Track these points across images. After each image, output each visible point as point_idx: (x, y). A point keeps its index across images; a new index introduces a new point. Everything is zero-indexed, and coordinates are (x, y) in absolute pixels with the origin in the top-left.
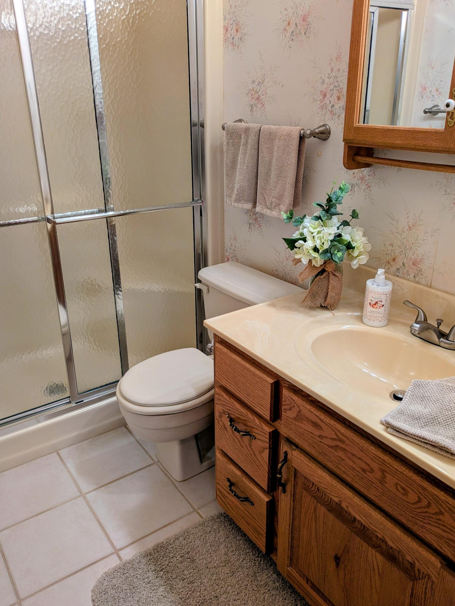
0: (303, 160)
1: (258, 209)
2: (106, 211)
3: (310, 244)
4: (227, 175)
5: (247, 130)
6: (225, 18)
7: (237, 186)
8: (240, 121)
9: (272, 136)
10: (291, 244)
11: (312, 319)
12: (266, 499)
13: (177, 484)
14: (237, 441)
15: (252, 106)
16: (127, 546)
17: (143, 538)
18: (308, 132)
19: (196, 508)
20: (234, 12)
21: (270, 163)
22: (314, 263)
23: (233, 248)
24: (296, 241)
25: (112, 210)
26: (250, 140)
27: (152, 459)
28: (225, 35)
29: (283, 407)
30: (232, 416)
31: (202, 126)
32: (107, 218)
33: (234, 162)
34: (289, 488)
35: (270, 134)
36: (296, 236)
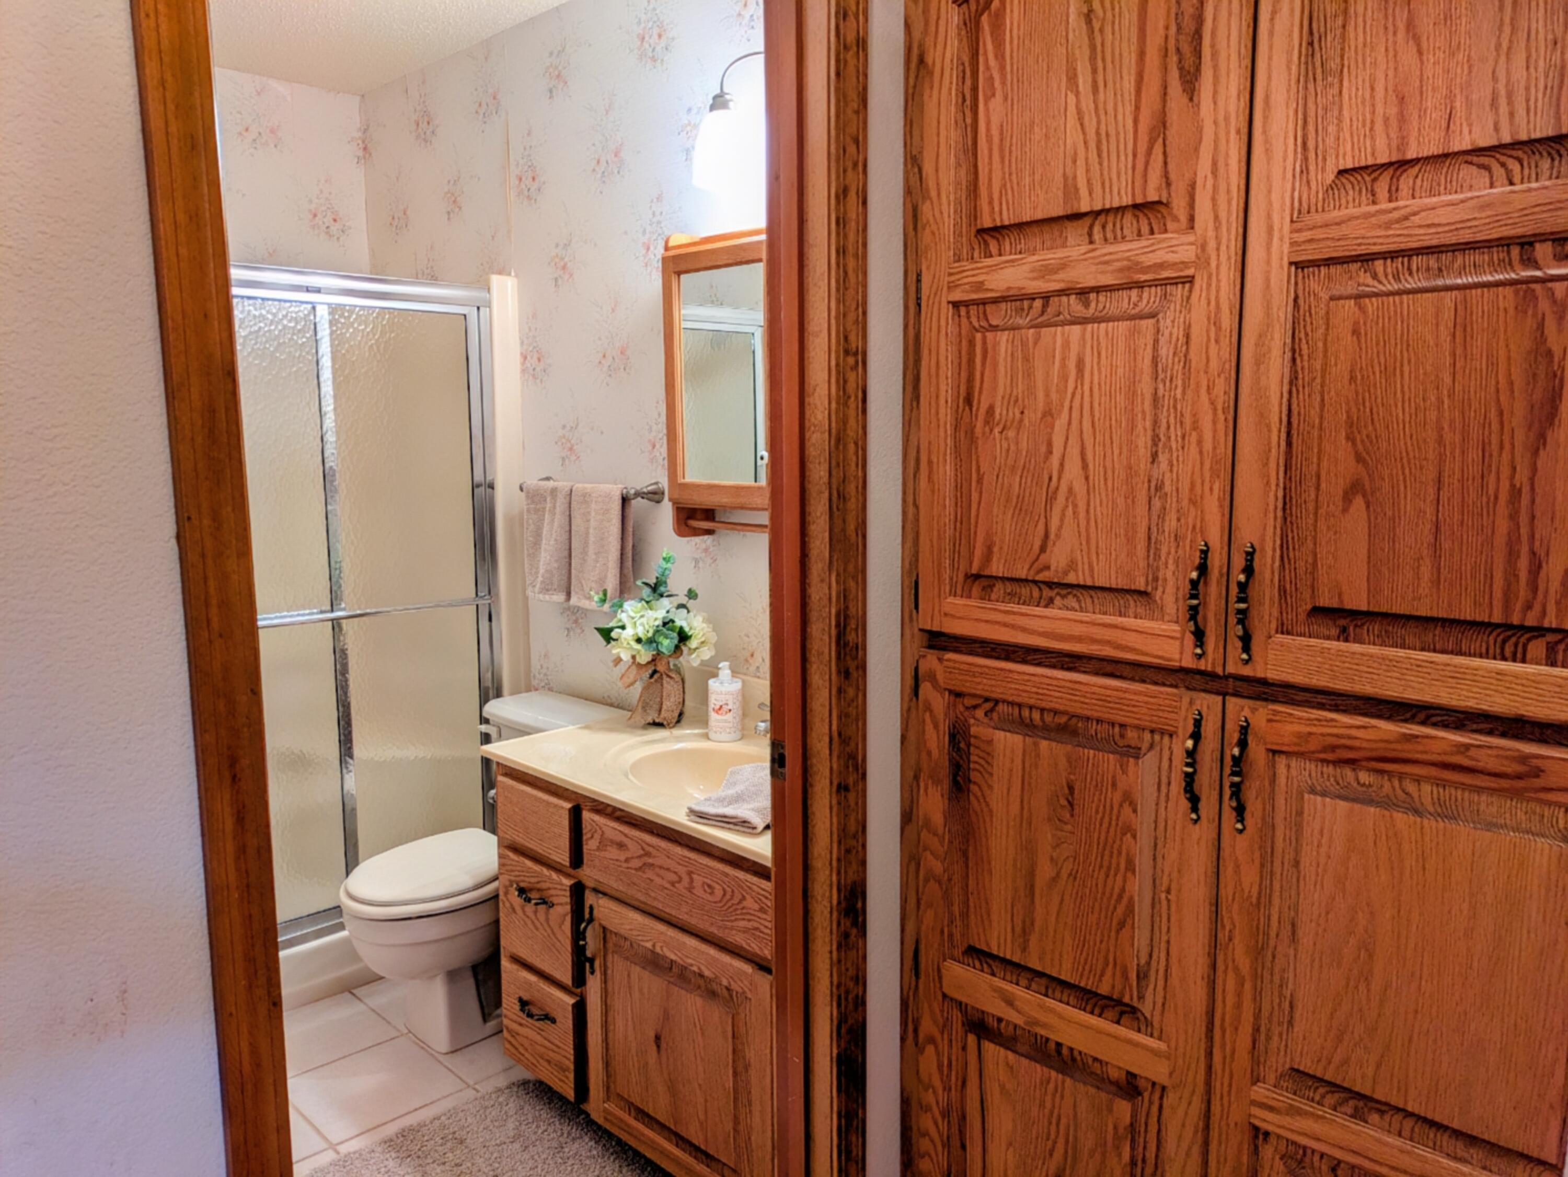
0: (630, 529)
1: (574, 600)
2: (333, 610)
3: (629, 633)
4: (529, 555)
5: (554, 491)
6: (522, 343)
7: (542, 571)
8: (548, 479)
9: (586, 497)
10: (606, 634)
12: (570, 1000)
14: (529, 923)
15: (563, 459)
16: (351, 1138)
17: (379, 1126)
18: (632, 492)
19: (471, 1083)
20: (534, 337)
21: (587, 534)
22: (638, 659)
23: (543, 672)
24: (611, 630)
25: (343, 609)
26: (558, 504)
28: (523, 364)
29: (584, 838)
30: (522, 885)
31: (491, 486)
32: (332, 620)
33: (538, 534)
35: (584, 495)
36: (611, 625)
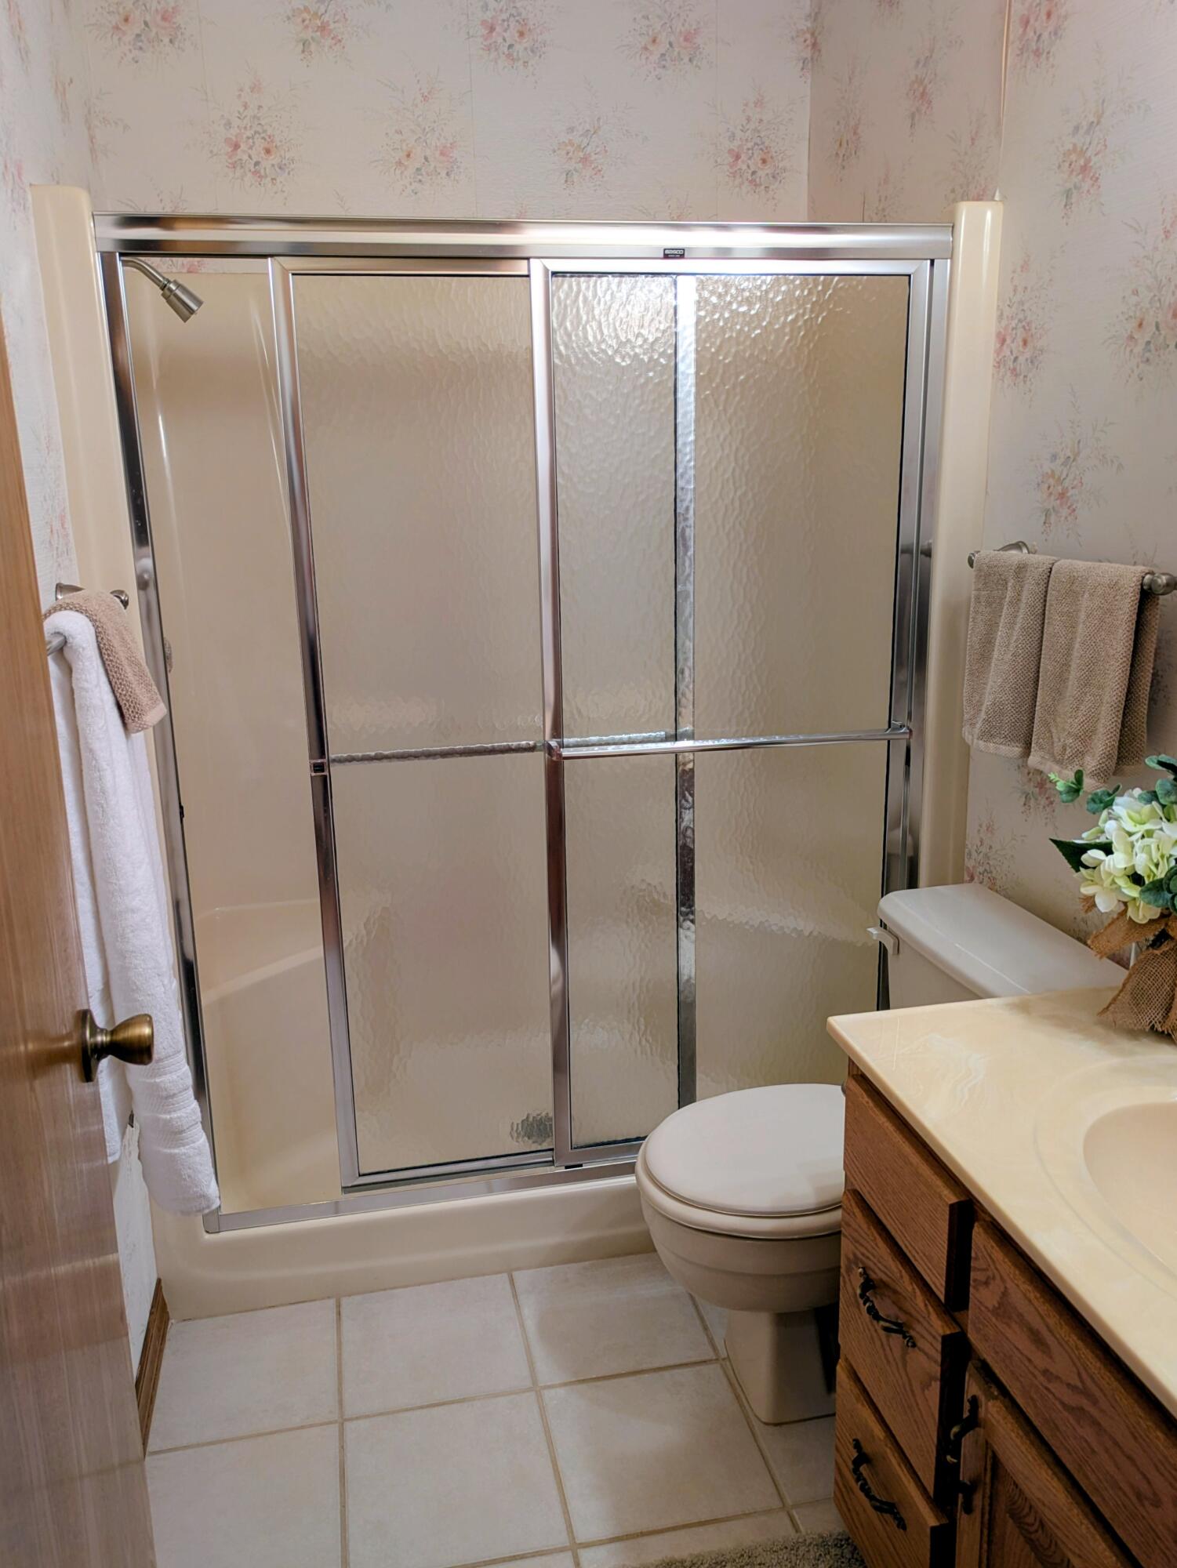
0: (1150, 647)
1: (1034, 760)
2: (675, 738)
3: (1117, 862)
4: (971, 674)
5: (1021, 569)
6: (1000, 317)
7: (987, 703)
8: (1018, 546)
9: (1074, 587)
10: (1074, 854)
11: (1115, 1061)
12: (932, 1521)
13: (758, 1428)
14: (878, 1344)
15: (1047, 514)
16: (601, 1543)
17: (642, 1534)
18: (1163, 580)
19: (789, 1501)
20: (1022, 303)
21: (1069, 648)
22: (1130, 913)
23: (984, 850)
24: (1084, 849)
25: (691, 736)
26: (1025, 594)
27: (715, 1348)
28: (998, 352)
29: (973, 1275)
30: (873, 1276)
31: (928, 553)
32: (676, 754)
33: (988, 642)
34: (978, 1500)
35: (1073, 580)
36: (1085, 838)
